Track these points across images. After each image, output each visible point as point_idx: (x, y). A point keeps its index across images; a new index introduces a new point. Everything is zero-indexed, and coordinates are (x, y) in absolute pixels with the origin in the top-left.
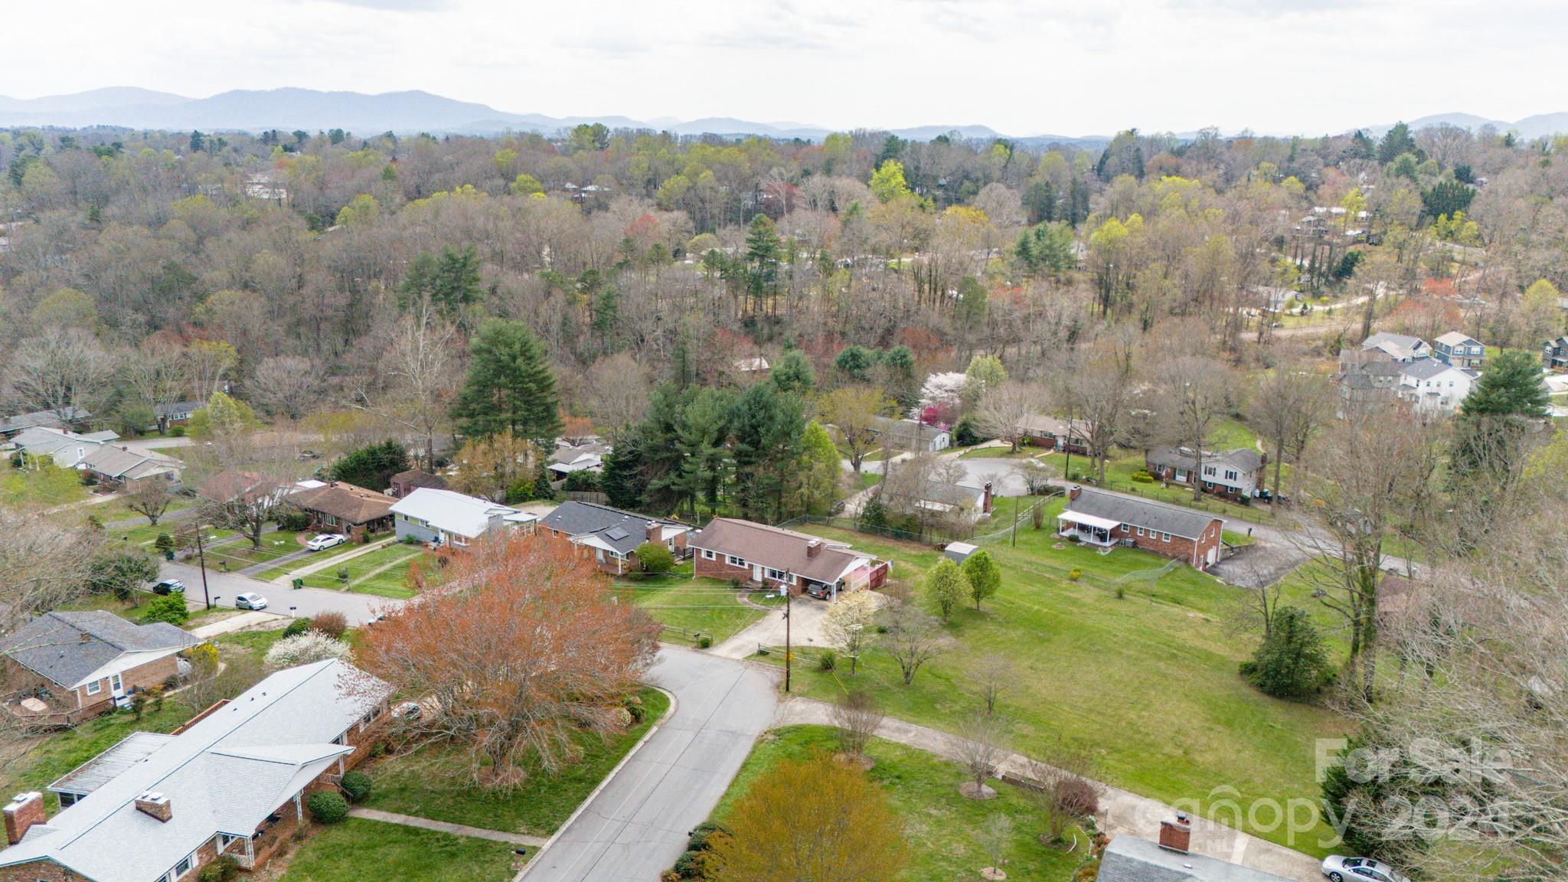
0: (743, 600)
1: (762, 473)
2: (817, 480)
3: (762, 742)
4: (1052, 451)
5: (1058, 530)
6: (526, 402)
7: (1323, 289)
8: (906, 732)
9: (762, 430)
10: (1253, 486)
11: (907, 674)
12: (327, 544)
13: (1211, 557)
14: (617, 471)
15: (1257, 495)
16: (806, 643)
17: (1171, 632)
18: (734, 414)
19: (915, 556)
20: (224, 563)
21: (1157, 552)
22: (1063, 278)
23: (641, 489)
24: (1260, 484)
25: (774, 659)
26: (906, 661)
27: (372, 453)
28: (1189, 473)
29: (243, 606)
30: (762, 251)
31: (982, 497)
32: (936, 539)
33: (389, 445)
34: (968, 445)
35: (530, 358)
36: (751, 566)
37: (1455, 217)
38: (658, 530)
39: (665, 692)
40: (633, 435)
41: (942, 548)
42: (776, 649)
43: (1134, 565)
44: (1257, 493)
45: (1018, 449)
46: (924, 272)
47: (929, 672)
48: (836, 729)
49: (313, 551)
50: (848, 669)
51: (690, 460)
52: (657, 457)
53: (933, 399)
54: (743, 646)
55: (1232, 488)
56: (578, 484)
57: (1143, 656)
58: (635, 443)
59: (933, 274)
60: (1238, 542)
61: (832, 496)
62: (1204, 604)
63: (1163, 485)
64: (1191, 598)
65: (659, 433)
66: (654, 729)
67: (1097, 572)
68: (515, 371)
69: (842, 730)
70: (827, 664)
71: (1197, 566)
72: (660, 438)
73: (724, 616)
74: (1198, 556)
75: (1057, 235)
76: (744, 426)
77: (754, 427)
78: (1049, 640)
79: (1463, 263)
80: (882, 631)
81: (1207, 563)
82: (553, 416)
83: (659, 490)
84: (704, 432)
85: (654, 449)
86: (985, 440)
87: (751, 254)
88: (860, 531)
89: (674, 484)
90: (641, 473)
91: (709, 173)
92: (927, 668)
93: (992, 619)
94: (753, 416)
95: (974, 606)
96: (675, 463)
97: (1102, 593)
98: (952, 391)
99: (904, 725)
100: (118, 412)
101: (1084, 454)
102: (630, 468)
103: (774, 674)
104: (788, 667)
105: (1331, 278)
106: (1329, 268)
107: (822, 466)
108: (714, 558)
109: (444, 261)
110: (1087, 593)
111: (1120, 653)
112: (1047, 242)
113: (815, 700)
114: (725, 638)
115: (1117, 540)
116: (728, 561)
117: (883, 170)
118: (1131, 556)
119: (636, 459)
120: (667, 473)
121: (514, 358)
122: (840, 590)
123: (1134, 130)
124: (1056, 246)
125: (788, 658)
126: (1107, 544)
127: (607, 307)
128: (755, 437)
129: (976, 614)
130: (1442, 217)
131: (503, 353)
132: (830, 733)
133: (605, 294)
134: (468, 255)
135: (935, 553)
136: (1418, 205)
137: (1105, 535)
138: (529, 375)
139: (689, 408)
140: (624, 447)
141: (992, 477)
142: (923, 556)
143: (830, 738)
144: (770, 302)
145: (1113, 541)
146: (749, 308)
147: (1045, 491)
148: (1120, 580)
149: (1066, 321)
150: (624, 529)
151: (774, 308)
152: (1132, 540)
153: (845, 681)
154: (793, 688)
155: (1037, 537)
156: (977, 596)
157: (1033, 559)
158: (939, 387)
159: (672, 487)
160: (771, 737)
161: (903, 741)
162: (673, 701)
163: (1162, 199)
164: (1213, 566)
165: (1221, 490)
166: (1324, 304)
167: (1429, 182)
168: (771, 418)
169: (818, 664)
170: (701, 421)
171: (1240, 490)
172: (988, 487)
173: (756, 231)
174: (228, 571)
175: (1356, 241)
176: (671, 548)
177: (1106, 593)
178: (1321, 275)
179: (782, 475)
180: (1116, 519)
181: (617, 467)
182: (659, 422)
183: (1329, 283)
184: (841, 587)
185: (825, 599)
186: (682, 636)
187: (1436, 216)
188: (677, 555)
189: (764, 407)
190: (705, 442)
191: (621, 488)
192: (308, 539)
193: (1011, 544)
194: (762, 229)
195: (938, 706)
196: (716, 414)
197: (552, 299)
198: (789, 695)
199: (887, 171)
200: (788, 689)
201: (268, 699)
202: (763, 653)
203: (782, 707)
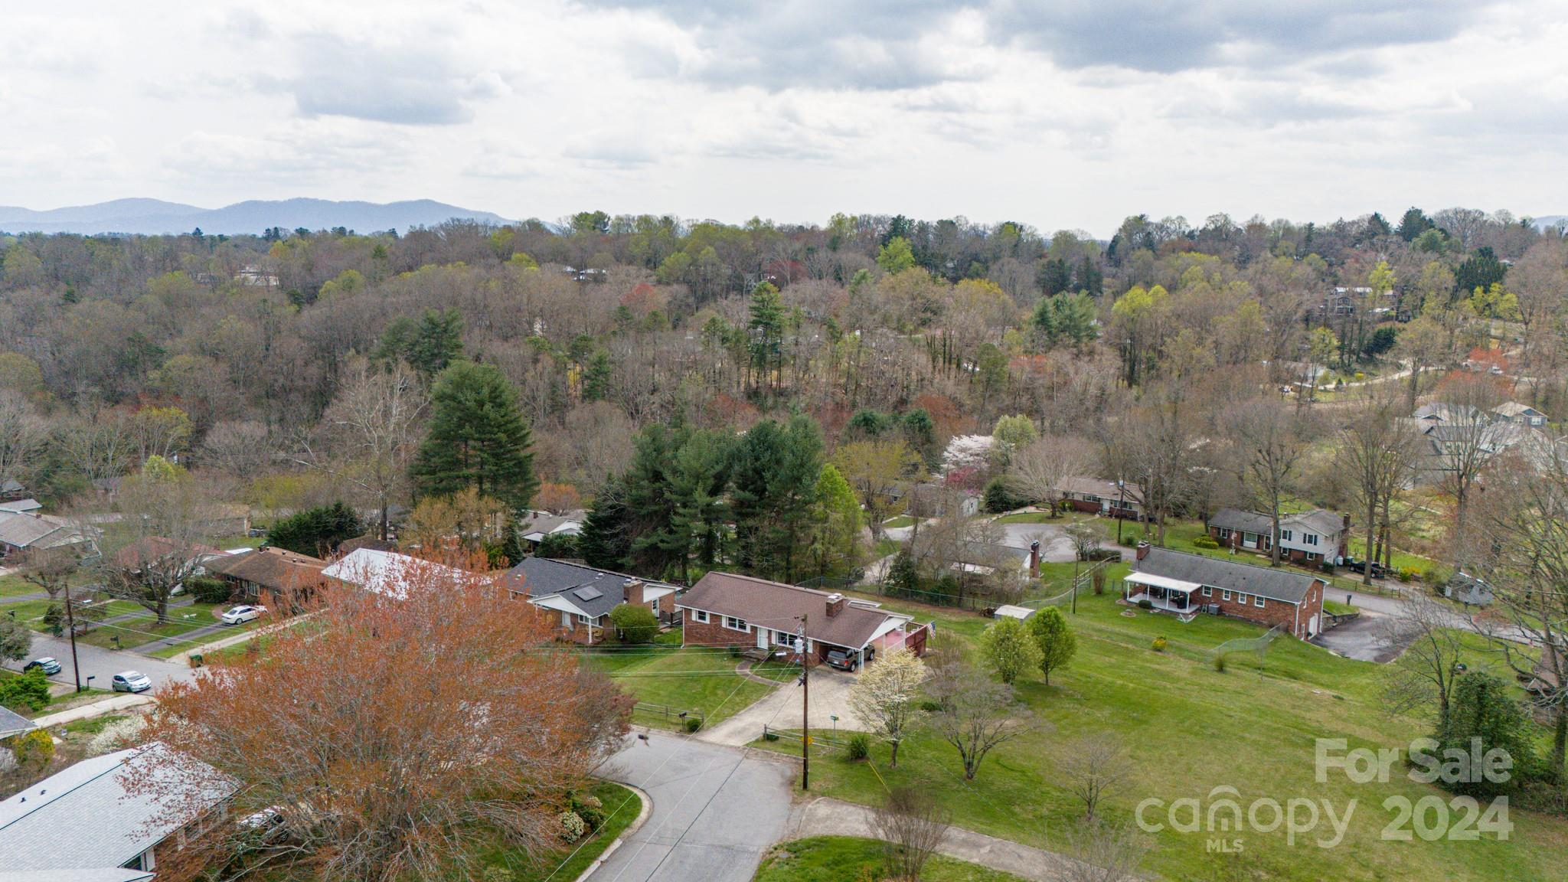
0: (746, 672)
1: (769, 528)
2: (833, 532)
3: (771, 861)
4: (1097, 516)
5: (1125, 596)
6: (495, 455)
7: (1354, 366)
8: (977, 846)
9: (767, 475)
10: (1335, 552)
11: (970, 764)
12: (246, 616)
13: (1313, 628)
14: (597, 531)
15: (1341, 563)
16: (829, 725)
17: (1297, 712)
18: (735, 456)
19: (957, 623)
20: (116, 639)
21: (1249, 620)
22: (1085, 349)
23: (623, 551)
24: (1342, 550)
25: (785, 746)
26: (967, 747)
27: (317, 516)
28: (1260, 538)
29: (120, 687)
30: (765, 320)
31: (1029, 558)
32: (981, 605)
33: (338, 507)
34: (999, 511)
35: (501, 405)
36: (754, 629)
37: (1492, 289)
38: (639, 589)
39: (635, 791)
40: (616, 486)
41: (990, 614)
42: (788, 733)
43: (1223, 635)
44: (1340, 560)
45: (1058, 514)
46: (938, 344)
47: (997, 762)
48: (879, 842)
49: (228, 625)
50: (886, 760)
51: (681, 511)
52: (643, 512)
53: (956, 463)
54: (744, 729)
55: (1311, 555)
56: (552, 549)
57: (1274, 742)
58: (618, 495)
59: (948, 342)
60: (1338, 610)
61: (852, 555)
62: (1325, 678)
63: (1233, 551)
64: (1307, 672)
65: (645, 483)
66: (617, 843)
67: (1183, 642)
68: (482, 419)
69: (888, 846)
70: (858, 752)
71: (1300, 635)
72: (646, 489)
73: (719, 692)
74: (1300, 625)
75: (1077, 305)
76: (745, 470)
77: (758, 472)
78: (1146, 722)
79: (1502, 339)
80: (930, 708)
81: (1309, 634)
82: (526, 473)
83: (646, 550)
84: (697, 477)
85: (639, 502)
86: (1021, 505)
87: (754, 322)
88: (886, 595)
89: (662, 541)
90: (625, 532)
91: (711, 249)
92: (993, 757)
93: (1067, 695)
94: (757, 459)
95: (1042, 680)
96: (664, 518)
97: (1196, 665)
98: (978, 455)
99: (973, 836)
100: (50, 483)
101: (1133, 518)
102: (612, 527)
103: (787, 766)
104: (805, 755)
105: (1362, 355)
106: (1361, 343)
107: (840, 516)
108: (707, 621)
109: (425, 325)
110: (1179, 667)
111: (1242, 738)
112: (1067, 312)
113: (845, 802)
114: (721, 719)
115: (1197, 606)
116: (725, 624)
117: (891, 246)
118: (1218, 625)
119: (618, 515)
120: (655, 529)
121: (481, 404)
122: (868, 659)
123: (1142, 216)
124: (1076, 316)
125: (805, 742)
126: (1187, 611)
127: (599, 373)
128: (759, 483)
129: (1045, 690)
130: (1478, 290)
131: (469, 398)
132: (869, 849)
133: (596, 359)
134: (449, 318)
135: (981, 619)
136: (1449, 279)
137: (1185, 600)
138: (499, 426)
139: (681, 451)
140: (605, 500)
141: (1038, 537)
142: (966, 623)
143: (869, 856)
144: (775, 373)
145: (1194, 608)
146: (752, 381)
147: (1098, 556)
148: (1215, 651)
149: (1093, 390)
150: (597, 588)
151: (779, 380)
152: (1216, 606)
153: (885, 774)
154: (811, 785)
155: (1099, 603)
156: (1046, 666)
157: (1103, 626)
158: (963, 450)
159: (660, 545)
160: (783, 855)
161: (975, 860)
162: (646, 804)
163: (1182, 273)
164: (1316, 638)
165: (1300, 556)
166: (1359, 380)
167: (1456, 258)
168: (778, 462)
169: (845, 752)
170: (695, 464)
171: (1323, 555)
172: (1035, 548)
173: (759, 298)
174: (121, 648)
175: (1386, 318)
176: (656, 612)
177: (1202, 665)
178: (1351, 352)
179: (791, 528)
180: (1197, 582)
181: (597, 525)
182: (646, 470)
183: (1359, 360)
184: (870, 654)
185: (849, 670)
186: (663, 717)
187: (1472, 291)
188: (663, 622)
189: (770, 447)
190: (700, 489)
191: (601, 550)
192: (224, 612)
193: (1071, 611)
194: (765, 296)
195: (1017, 809)
196: (713, 457)
197: (539, 366)
198: (808, 794)
199: (894, 248)
200: (805, 786)
201: (45, 799)
202: (770, 738)
203: (798, 810)
